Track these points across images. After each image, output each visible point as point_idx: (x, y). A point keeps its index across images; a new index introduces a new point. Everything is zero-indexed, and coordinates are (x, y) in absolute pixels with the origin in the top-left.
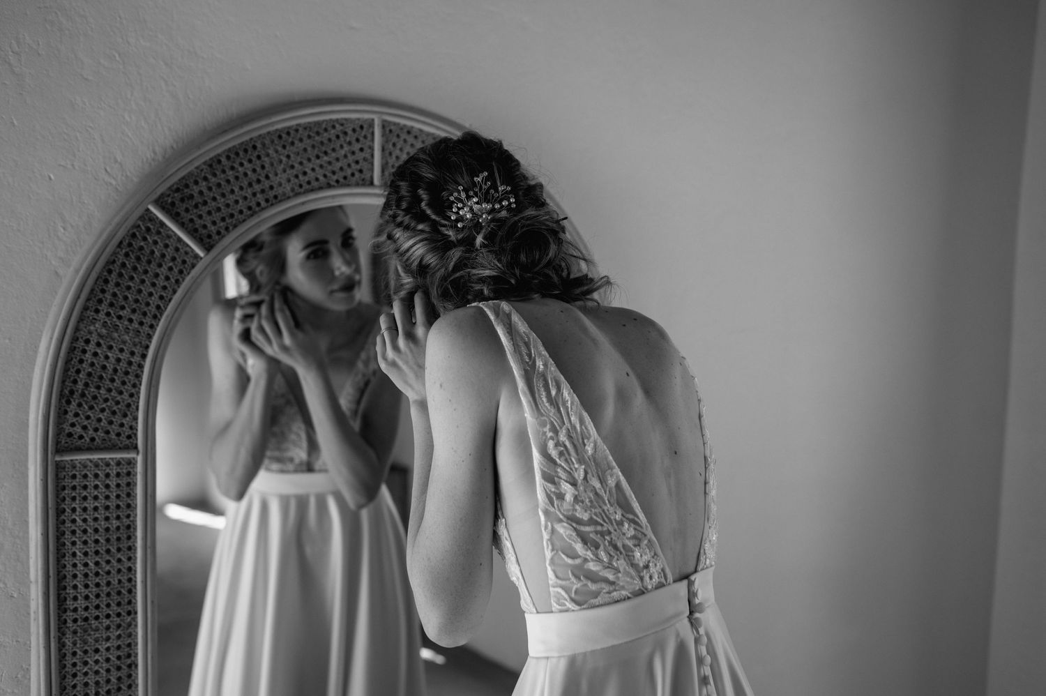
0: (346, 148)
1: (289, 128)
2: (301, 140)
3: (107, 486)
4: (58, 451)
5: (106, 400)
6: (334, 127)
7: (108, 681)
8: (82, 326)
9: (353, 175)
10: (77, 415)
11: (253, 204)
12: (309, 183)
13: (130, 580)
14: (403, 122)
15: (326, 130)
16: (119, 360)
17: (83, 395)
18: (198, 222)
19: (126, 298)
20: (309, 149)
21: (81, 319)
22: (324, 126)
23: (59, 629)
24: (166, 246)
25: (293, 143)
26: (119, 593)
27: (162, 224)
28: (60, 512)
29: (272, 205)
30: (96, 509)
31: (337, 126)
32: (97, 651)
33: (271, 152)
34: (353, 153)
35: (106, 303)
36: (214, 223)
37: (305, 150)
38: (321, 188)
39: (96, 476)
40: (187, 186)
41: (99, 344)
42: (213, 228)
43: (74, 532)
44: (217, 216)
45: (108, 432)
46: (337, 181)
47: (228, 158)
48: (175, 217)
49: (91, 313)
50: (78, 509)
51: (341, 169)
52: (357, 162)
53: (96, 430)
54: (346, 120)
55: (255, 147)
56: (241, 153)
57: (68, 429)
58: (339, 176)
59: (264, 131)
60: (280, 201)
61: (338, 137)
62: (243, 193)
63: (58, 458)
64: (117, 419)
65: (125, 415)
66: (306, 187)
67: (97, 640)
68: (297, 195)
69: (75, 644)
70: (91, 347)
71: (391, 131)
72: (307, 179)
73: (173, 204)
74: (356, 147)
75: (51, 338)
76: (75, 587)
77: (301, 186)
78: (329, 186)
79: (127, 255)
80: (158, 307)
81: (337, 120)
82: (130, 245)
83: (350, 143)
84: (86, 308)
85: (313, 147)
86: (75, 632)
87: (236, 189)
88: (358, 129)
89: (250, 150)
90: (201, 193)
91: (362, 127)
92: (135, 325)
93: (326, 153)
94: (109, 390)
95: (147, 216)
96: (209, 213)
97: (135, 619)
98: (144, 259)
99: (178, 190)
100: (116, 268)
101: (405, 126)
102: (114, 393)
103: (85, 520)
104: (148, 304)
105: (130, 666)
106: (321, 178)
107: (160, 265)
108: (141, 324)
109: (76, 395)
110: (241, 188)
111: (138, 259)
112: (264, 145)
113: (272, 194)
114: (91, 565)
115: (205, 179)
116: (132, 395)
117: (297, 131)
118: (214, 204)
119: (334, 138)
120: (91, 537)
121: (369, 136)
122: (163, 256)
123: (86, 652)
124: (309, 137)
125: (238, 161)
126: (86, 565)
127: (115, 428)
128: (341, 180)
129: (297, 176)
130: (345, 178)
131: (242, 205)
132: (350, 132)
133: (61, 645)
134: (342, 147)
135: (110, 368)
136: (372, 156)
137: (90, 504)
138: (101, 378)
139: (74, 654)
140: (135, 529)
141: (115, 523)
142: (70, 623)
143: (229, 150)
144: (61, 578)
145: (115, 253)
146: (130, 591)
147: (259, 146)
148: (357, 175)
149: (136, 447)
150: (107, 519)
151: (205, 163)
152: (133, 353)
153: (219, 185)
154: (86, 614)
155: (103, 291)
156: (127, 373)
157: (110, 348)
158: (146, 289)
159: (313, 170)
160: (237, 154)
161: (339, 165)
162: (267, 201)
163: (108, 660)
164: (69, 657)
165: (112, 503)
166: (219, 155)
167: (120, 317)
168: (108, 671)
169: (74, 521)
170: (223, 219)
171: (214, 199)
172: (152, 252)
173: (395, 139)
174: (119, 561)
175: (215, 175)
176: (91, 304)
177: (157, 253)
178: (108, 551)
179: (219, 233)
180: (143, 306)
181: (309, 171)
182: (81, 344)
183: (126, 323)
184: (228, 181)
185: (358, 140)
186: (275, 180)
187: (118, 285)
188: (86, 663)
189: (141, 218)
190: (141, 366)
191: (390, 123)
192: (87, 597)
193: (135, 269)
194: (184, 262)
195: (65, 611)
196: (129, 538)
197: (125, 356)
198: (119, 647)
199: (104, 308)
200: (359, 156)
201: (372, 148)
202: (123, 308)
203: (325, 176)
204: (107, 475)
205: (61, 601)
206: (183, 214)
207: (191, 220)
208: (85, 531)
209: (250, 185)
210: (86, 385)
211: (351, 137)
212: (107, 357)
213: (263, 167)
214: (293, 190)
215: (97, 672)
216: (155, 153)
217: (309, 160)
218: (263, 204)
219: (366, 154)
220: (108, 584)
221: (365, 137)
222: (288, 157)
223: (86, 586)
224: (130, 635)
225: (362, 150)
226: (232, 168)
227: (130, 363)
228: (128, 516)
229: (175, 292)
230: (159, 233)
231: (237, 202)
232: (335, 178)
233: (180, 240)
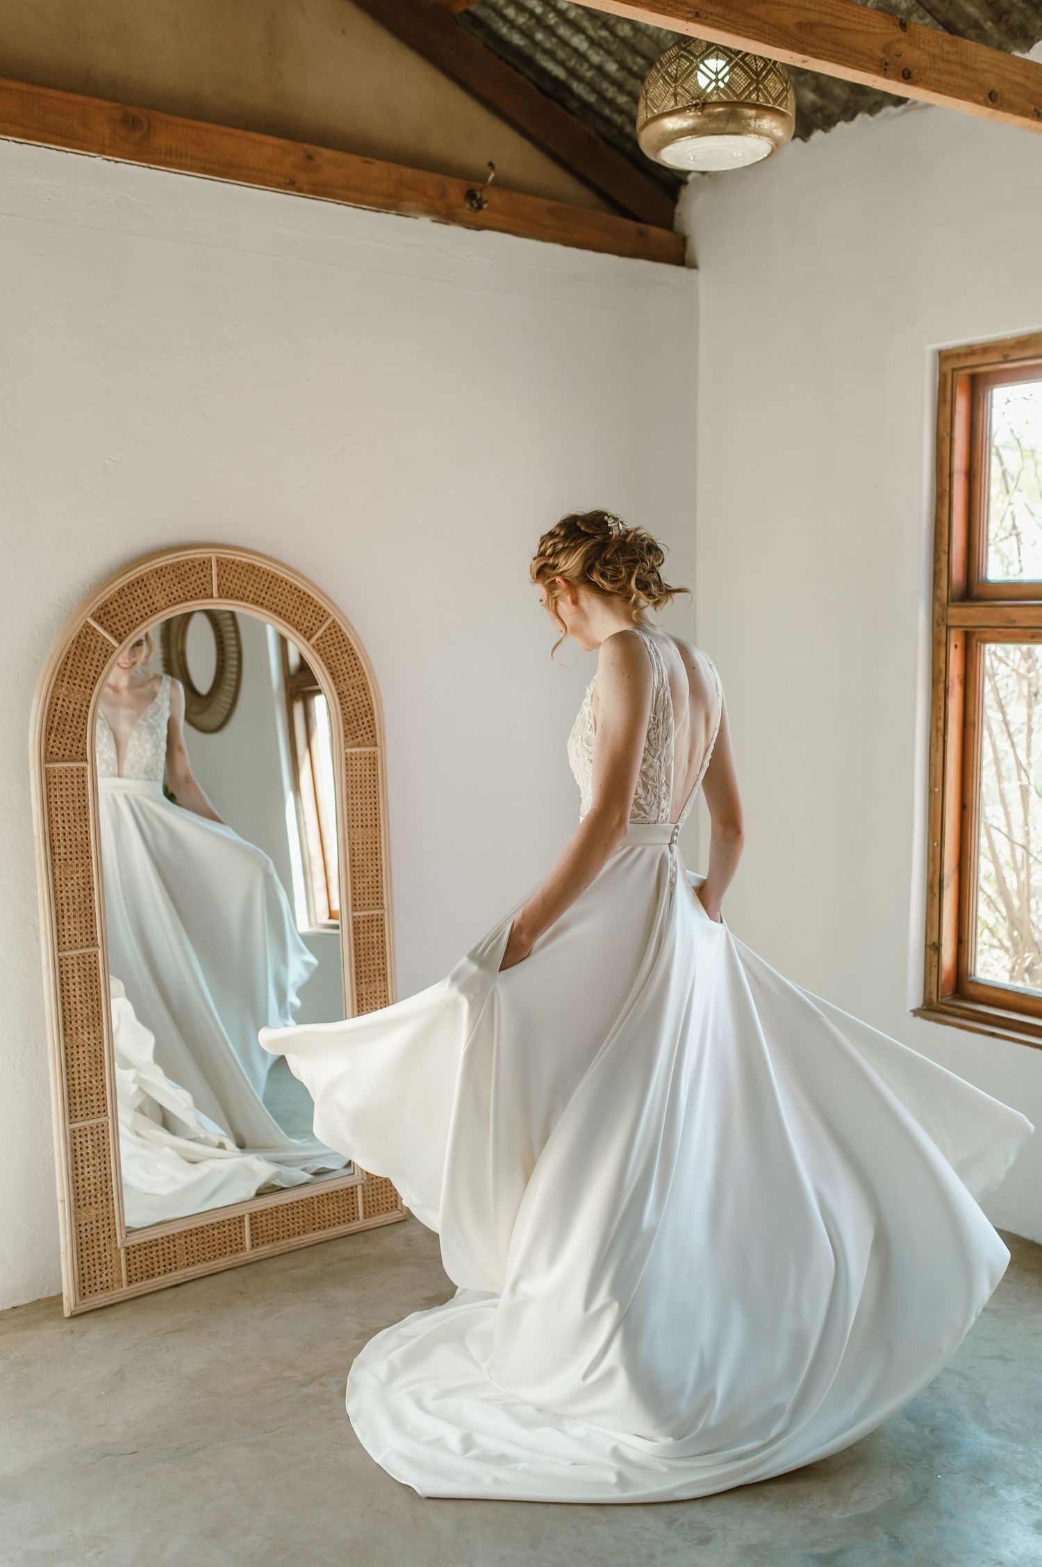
0: (196, 576)
1: (162, 566)
2: (169, 573)
3: (73, 783)
4: (47, 762)
5: (69, 733)
6: (188, 564)
7: (79, 896)
8: (56, 689)
9: (200, 592)
10: (54, 741)
11: (143, 614)
12: (175, 599)
13: (87, 838)
14: (229, 557)
15: (183, 566)
16: (75, 709)
17: (57, 729)
18: (114, 626)
19: (77, 673)
20: (174, 578)
21: (56, 685)
22: (182, 564)
23: (52, 864)
24: (97, 641)
25: (164, 576)
26: (82, 845)
27: (95, 629)
28: (49, 797)
29: (154, 614)
30: (67, 795)
31: (189, 562)
32: (72, 878)
33: (152, 582)
34: (200, 578)
35: (67, 676)
36: (122, 627)
37: (172, 579)
38: (182, 602)
39: (66, 776)
40: (107, 606)
41: (64, 700)
42: (122, 630)
43: (56, 809)
44: (124, 623)
45: (71, 751)
46: (191, 597)
47: (128, 587)
48: (101, 624)
49: (59, 682)
50: (58, 796)
51: (193, 589)
52: (203, 584)
53: (65, 750)
54: (195, 559)
55: (143, 580)
56: (136, 584)
57: (50, 749)
58: (192, 593)
59: (147, 570)
60: (159, 611)
61: (190, 569)
62: (138, 608)
63: (47, 766)
64: (75, 743)
65: (80, 741)
66: (173, 601)
67: (72, 872)
68: (168, 607)
69: (60, 873)
70: (60, 702)
71: (222, 563)
72: (173, 596)
73: (100, 617)
74: (202, 575)
75: (40, 698)
76: (59, 840)
77: (170, 601)
78: (187, 600)
79: (76, 648)
80: (94, 678)
81: (189, 560)
82: (78, 642)
83: (198, 573)
84: (57, 680)
85: (176, 576)
86: (60, 867)
87: (134, 606)
88: (202, 564)
89: (140, 582)
90: (114, 609)
91: (204, 562)
92: (83, 689)
93: (184, 580)
94: (71, 727)
95: (87, 625)
96: (120, 621)
97: (91, 861)
98: (86, 650)
99: (102, 609)
100: (71, 656)
101: (230, 559)
102: (73, 728)
103: (62, 802)
104: (89, 676)
105: (90, 889)
106: (182, 595)
107: (94, 653)
108: (86, 687)
109: (54, 730)
110: (136, 605)
111: (82, 650)
112: (148, 578)
113: (154, 607)
114: (67, 828)
115: (116, 601)
116: (82, 730)
117: (166, 568)
118: (122, 615)
119: (188, 571)
120: (65, 812)
121: (209, 567)
122: (95, 647)
123: (66, 879)
124: (173, 571)
125: (134, 589)
126: (64, 828)
127: (75, 749)
128: (194, 596)
129: (167, 595)
130: (196, 594)
131: (137, 615)
132: (197, 566)
133: (54, 874)
134: (193, 575)
135: (70, 714)
136: (212, 579)
137: (64, 793)
138: (66, 719)
139: (61, 879)
140: (88, 808)
141: (78, 804)
142: (57, 861)
143: (129, 583)
144: (51, 835)
145: (70, 648)
146: (87, 845)
147: (145, 579)
148: (203, 591)
149: (86, 760)
150: (73, 801)
151: (116, 592)
152: (82, 705)
153: (124, 604)
154: (65, 857)
155: (65, 669)
156: (79, 717)
157: (70, 702)
158: (87, 667)
159: (177, 591)
160: (133, 585)
161: (191, 587)
162: (151, 611)
163: (78, 884)
164: (58, 880)
165: (76, 793)
166: (123, 586)
167: (74, 684)
168: (79, 890)
169: (56, 802)
170: (127, 624)
171: (122, 612)
172: (90, 645)
173: (225, 568)
174: (81, 826)
175: (121, 598)
176: (59, 677)
177: (92, 647)
178: (75, 820)
179: (125, 632)
180: (86, 677)
181: (174, 592)
182: (55, 700)
183: (78, 687)
184: (129, 601)
185: (202, 570)
186: (155, 599)
187: (72, 665)
188: (67, 885)
189: (84, 626)
190: (86, 712)
191: (220, 558)
192: (65, 847)
193: (81, 655)
194: (107, 650)
195: (54, 854)
196: (85, 813)
197: (78, 707)
198: (84, 877)
199: (66, 679)
200: (204, 580)
201: (211, 575)
202: (76, 679)
203: (184, 594)
204: (72, 776)
205: (52, 848)
206: (105, 622)
207: (110, 626)
208: (62, 808)
209: (141, 602)
210: (59, 723)
211: (198, 569)
212: (68, 708)
213: (148, 591)
214: (166, 604)
215: (73, 891)
216: (85, 586)
217: (174, 585)
218: (149, 613)
219: (208, 579)
220: (76, 839)
221: (207, 568)
222: (162, 584)
223: (65, 840)
224: (89, 871)
225: (205, 576)
226: (131, 593)
227: (81, 711)
228: (84, 801)
229: (103, 668)
230: (93, 634)
231: (134, 613)
232: (190, 595)
233: (104, 638)
